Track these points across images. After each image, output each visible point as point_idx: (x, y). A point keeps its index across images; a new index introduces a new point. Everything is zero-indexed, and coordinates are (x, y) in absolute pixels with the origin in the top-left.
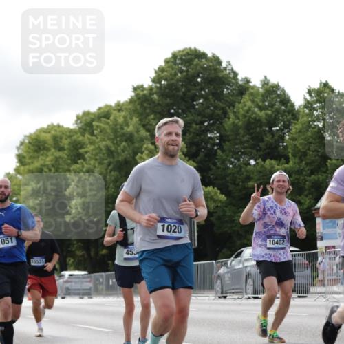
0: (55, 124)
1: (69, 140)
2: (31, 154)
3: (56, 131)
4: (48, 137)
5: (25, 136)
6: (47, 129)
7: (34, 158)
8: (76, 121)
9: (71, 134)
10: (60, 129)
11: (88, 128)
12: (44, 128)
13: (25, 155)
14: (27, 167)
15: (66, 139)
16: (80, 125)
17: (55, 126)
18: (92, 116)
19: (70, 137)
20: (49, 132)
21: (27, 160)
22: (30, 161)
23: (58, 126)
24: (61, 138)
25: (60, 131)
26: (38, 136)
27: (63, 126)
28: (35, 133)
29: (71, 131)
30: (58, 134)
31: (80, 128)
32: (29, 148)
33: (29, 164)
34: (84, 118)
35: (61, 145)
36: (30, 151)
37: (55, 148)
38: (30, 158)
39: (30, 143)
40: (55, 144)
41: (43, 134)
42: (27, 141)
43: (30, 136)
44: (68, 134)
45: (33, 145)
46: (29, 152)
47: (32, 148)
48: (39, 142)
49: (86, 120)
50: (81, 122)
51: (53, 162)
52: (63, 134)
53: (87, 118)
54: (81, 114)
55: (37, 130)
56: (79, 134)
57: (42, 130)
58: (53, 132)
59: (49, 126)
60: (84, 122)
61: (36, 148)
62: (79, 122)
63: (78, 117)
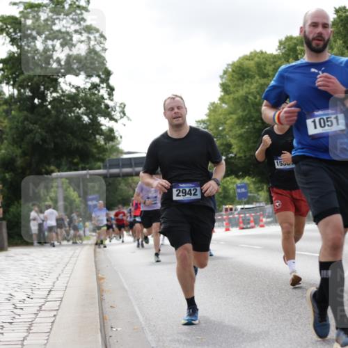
0: (258, 51)
1: (273, 66)
2: (236, 82)
3: (259, 58)
4: (252, 64)
5: (228, 65)
6: (251, 56)
7: (238, 86)
8: (279, 47)
9: (275, 60)
10: (263, 56)
11: (291, 54)
12: (247, 56)
13: (229, 83)
14: (232, 96)
15: (270, 65)
16: (283, 51)
17: (258, 53)
18: (295, 41)
19: (274, 62)
20: (252, 59)
21: (232, 89)
22: (234, 89)
23: (262, 52)
24: (265, 65)
25: (263, 58)
26: (241, 64)
27: (266, 53)
28: (238, 61)
29: (274, 57)
30: (262, 61)
31: (283, 54)
32: (233, 76)
33: (234, 92)
34: (287, 43)
35: (266, 71)
36: (234, 79)
37: (259, 75)
38: (235, 86)
39: (233, 71)
40: (259, 71)
41: (247, 62)
42: (230, 70)
43: (233, 64)
44: (272, 60)
45: (237, 73)
46: (234, 81)
47: (236, 76)
48: (243, 70)
49: (289, 45)
50: (284, 48)
51: (258, 89)
52: (267, 60)
53: (290, 43)
54: (284, 39)
55: (240, 58)
56: (283, 60)
57: (246, 58)
58: (256, 59)
59: (251, 53)
60: (287, 47)
61: (240, 76)
62: (282, 47)
63: (281, 43)
